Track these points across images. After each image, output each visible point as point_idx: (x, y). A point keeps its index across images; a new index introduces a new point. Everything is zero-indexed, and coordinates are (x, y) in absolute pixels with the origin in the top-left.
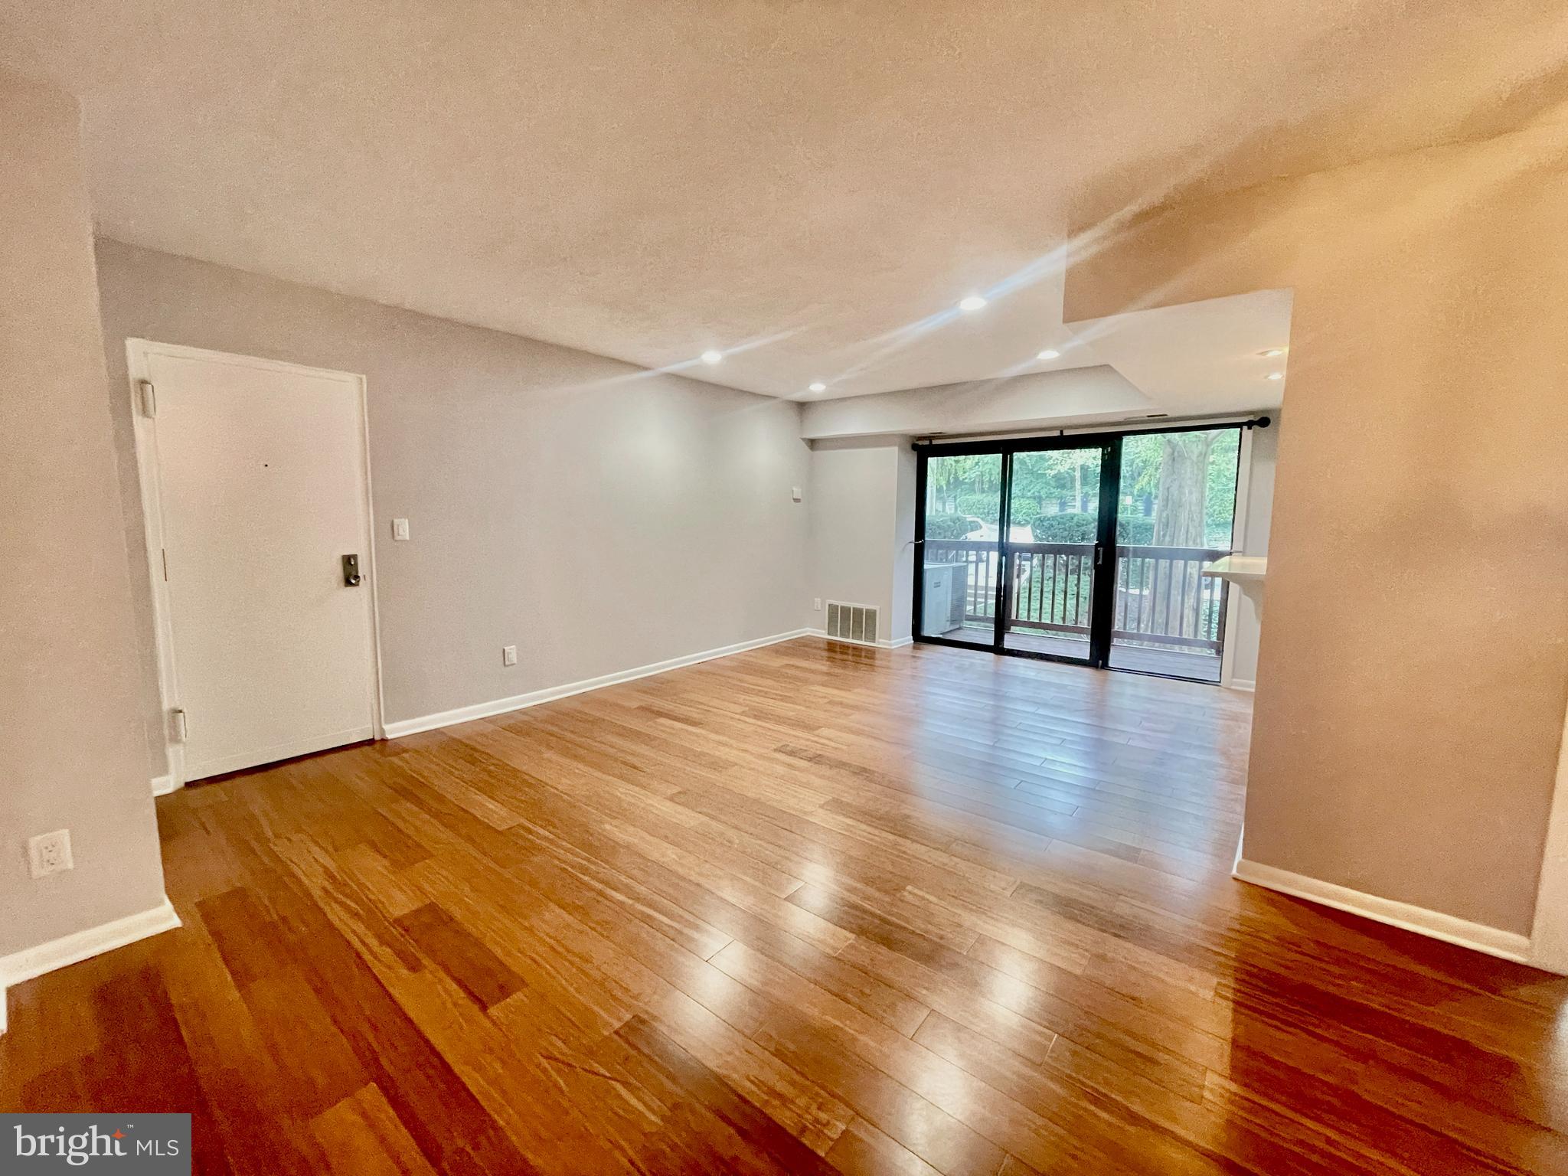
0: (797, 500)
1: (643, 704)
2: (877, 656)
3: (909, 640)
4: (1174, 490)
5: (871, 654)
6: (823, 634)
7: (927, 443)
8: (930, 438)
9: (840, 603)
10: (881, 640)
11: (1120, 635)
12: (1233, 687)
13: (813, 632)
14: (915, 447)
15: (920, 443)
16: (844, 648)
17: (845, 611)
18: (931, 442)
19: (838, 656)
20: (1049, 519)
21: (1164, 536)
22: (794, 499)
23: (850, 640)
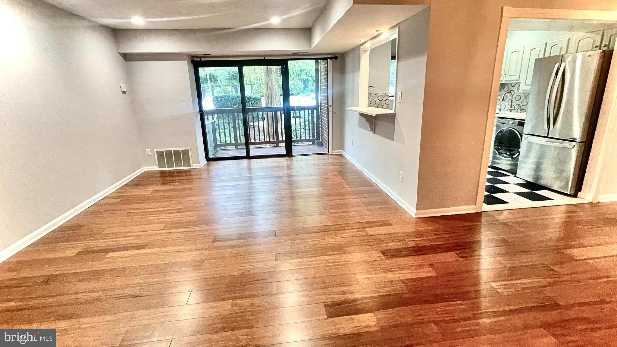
0: (124, 92)
1: (80, 249)
2: (192, 173)
3: (205, 162)
4: (270, 84)
5: (187, 173)
6: (156, 168)
7: (199, 60)
8: (200, 57)
9: (164, 150)
10: (193, 165)
11: (295, 141)
12: (333, 154)
13: (148, 169)
14: (193, 62)
15: (195, 59)
16: (172, 174)
17: (169, 153)
18: (200, 59)
19: (168, 179)
20: (220, 97)
21: (268, 101)
22: (122, 91)
23: (175, 168)
